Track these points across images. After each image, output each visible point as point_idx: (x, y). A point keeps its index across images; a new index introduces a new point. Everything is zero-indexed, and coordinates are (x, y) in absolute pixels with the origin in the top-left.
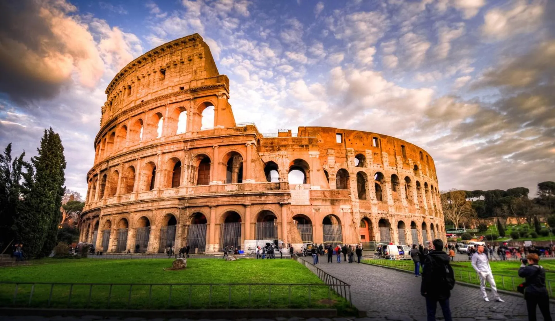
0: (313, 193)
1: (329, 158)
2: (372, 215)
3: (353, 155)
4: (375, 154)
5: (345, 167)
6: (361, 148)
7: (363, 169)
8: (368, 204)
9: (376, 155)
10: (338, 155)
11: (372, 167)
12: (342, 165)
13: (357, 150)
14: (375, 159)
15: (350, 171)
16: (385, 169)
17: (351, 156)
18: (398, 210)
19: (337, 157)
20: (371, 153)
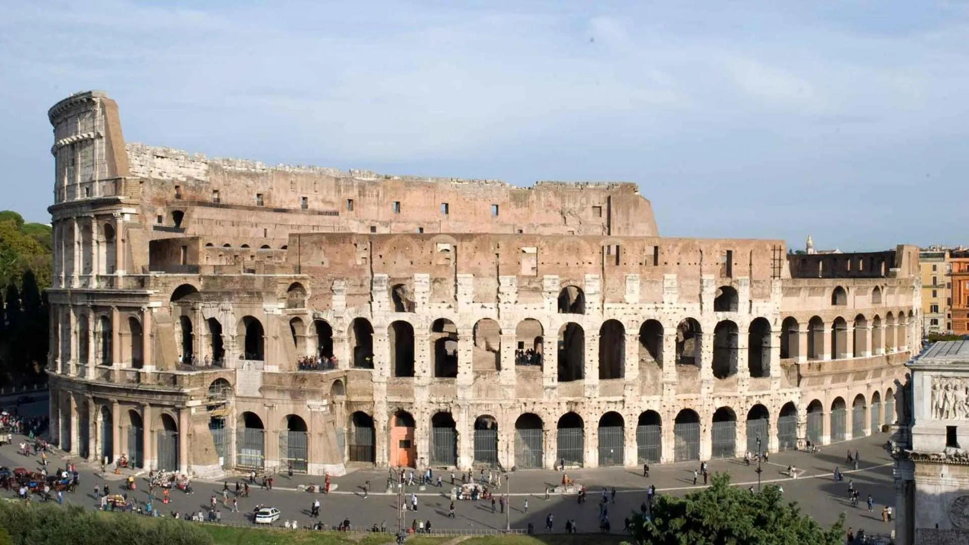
0: (267, 378)
1: (334, 297)
2: (415, 405)
3: (385, 288)
4: (435, 281)
5: (365, 314)
6: (405, 270)
7: (404, 317)
8: (407, 386)
9: (437, 284)
10: (354, 291)
11: (426, 309)
12: (357, 312)
13: (394, 276)
14: (434, 292)
15: (374, 323)
16: (460, 310)
17: (379, 291)
18: (483, 394)
19: (349, 295)
20: (428, 280)
